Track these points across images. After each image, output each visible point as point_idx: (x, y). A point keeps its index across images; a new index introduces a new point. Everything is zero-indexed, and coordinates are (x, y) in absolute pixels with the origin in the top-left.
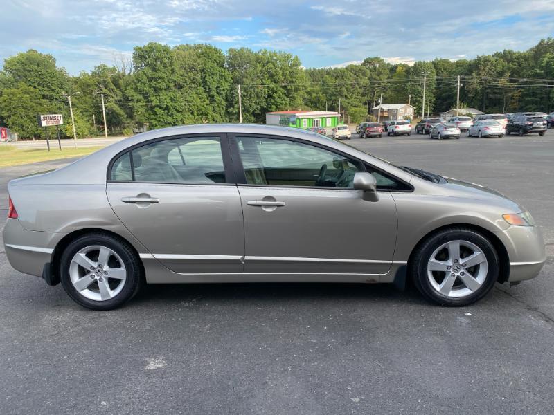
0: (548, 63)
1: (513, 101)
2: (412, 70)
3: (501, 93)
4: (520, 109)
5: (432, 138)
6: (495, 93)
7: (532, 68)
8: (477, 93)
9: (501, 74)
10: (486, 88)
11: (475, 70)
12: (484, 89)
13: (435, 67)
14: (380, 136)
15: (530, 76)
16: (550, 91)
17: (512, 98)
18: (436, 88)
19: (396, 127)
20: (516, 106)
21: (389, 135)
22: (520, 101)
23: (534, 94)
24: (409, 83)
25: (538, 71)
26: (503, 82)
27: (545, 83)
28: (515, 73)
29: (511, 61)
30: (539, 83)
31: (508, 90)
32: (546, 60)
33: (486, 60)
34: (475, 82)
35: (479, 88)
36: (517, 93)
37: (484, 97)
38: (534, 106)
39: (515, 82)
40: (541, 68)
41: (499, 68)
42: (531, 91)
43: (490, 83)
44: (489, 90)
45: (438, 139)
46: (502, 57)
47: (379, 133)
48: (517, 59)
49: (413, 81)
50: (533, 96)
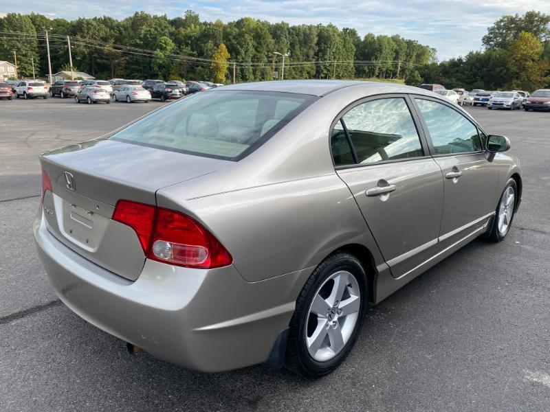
0: (145, 35)
1: (121, 68)
2: (6, 22)
3: (108, 59)
4: (127, 76)
5: (79, 102)
6: (102, 58)
7: (133, 38)
8: (84, 57)
9: (105, 40)
10: (93, 53)
11: (80, 32)
12: (91, 53)
13: (34, 23)
14: (9, 98)
15: (131, 45)
16: (150, 62)
17: (119, 65)
18: (38, 47)
19: (29, 88)
20: (123, 72)
21: (18, 97)
22: (126, 68)
23: (137, 63)
24: (5, 38)
25: (138, 41)
26: (108, 48)
27: (145, 53)
28: (117, 40)
29: (112, 28)
30: (140, 52)
31: (115, 56)
32: (143, 32)
33: (88, 23)
34: (81, 44)
35: (86, 51)
36: (123, 60)
37: (93, 61)
38: (139, 74)
39: (119, 49)
40: (140, 39)
41: (102, 34)
42: (135, 59)
43: (96, 48)
44: (96, 55)
45: (88, 103)
46: (103, 23)
47: (8, 95)
48: (118, 27)
49: (9, 36)
50: (137, 65)
